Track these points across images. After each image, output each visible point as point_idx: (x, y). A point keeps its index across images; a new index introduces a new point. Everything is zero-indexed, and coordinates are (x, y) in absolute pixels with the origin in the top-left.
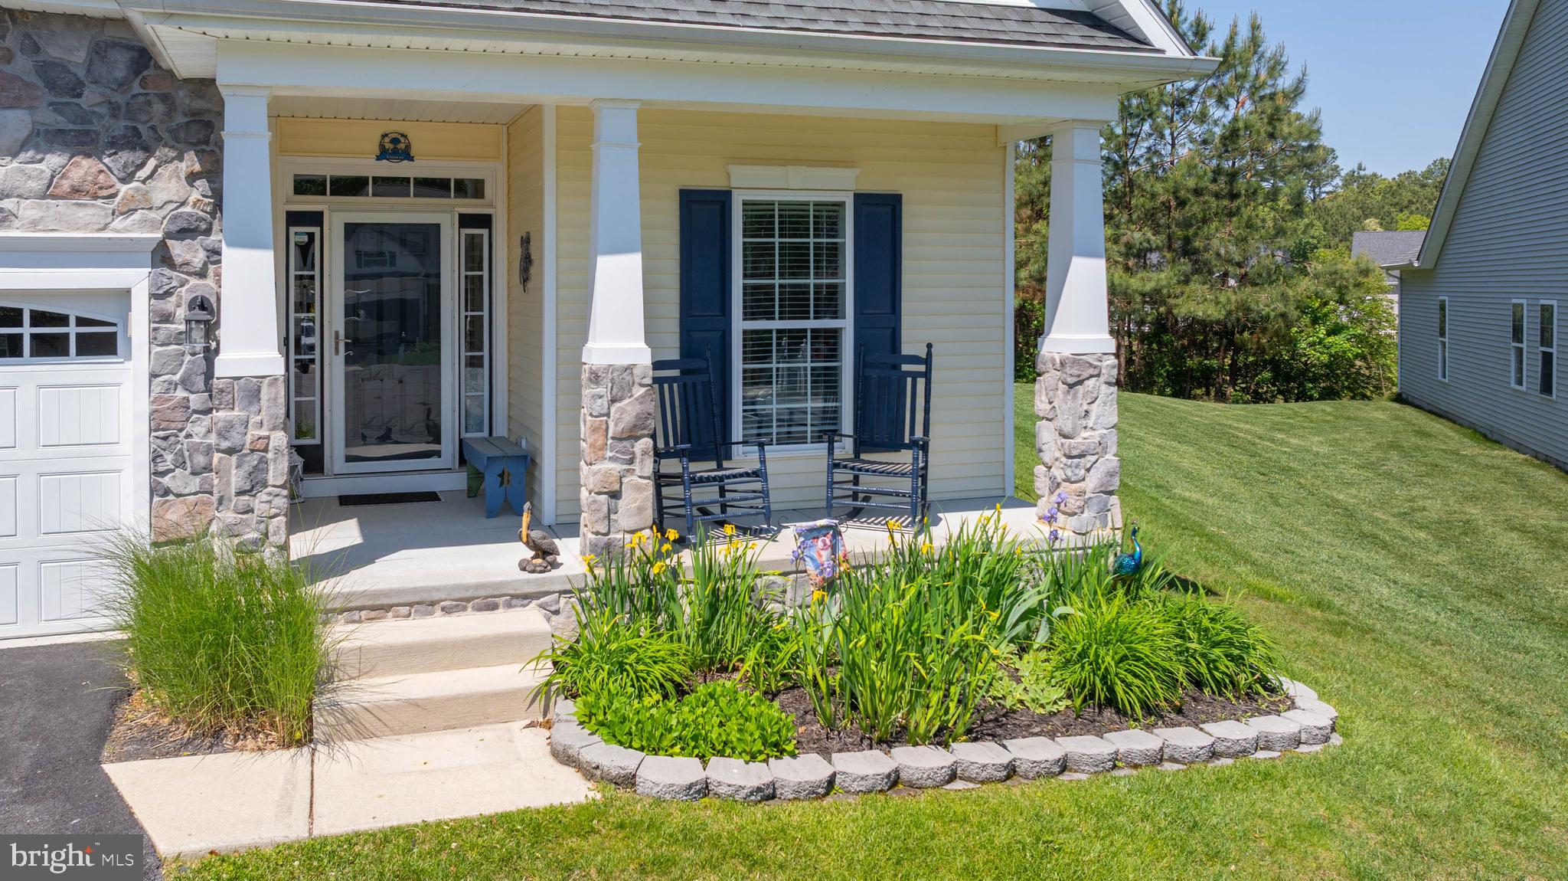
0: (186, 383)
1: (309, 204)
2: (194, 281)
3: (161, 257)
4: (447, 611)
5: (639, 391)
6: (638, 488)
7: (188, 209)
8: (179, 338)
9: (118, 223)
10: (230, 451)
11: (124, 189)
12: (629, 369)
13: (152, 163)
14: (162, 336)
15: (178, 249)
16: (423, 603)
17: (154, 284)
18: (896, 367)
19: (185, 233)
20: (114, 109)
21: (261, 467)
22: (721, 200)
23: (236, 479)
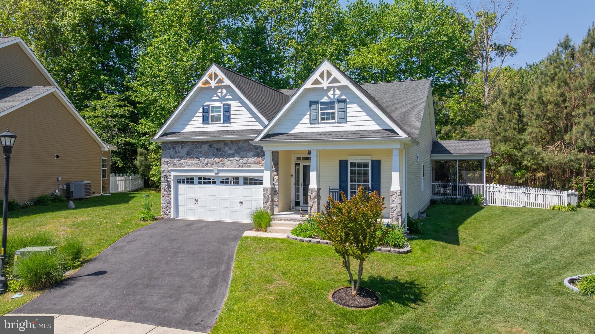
1: (298, 162)
4: (289, 221)
5: (315, 192)
6: (315, 206)
11: (263, 162)
12: (314, 189)
16: (287, 220)
21: (268, 199)
22: (346, 162)
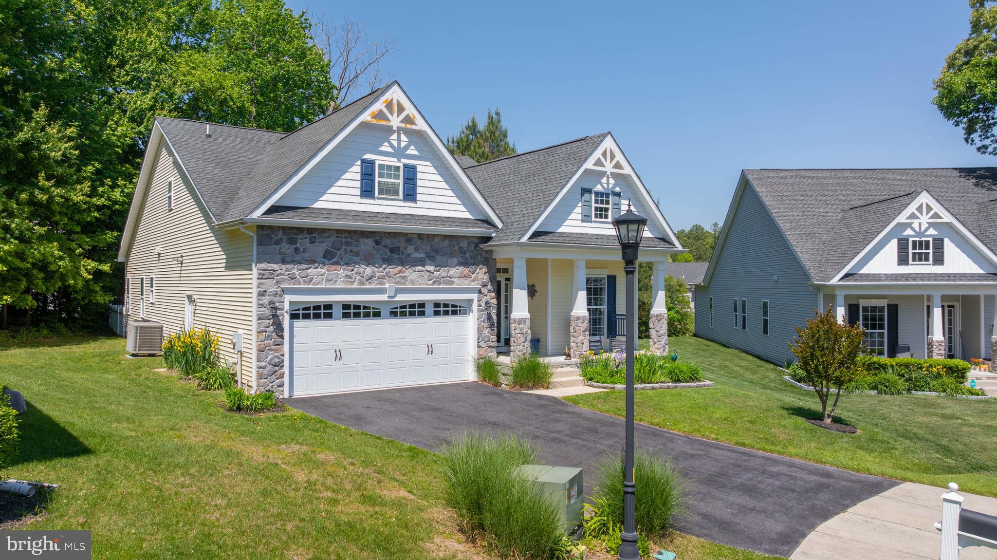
0: (484, 321)
2: (485, 297)
3: (480, 292)
5: (586, 322)
7: (484, 280)
8: (483, 311)
9: (472, 283)
10: (522, 334)
11: (474, 275)
13: (478, 269)
14: (480, 310)
15: (483, 290)
17: (479, 298)
18: (615, 317)
19: (484, 286)
20: (471, 257)
23: (523, 339)
